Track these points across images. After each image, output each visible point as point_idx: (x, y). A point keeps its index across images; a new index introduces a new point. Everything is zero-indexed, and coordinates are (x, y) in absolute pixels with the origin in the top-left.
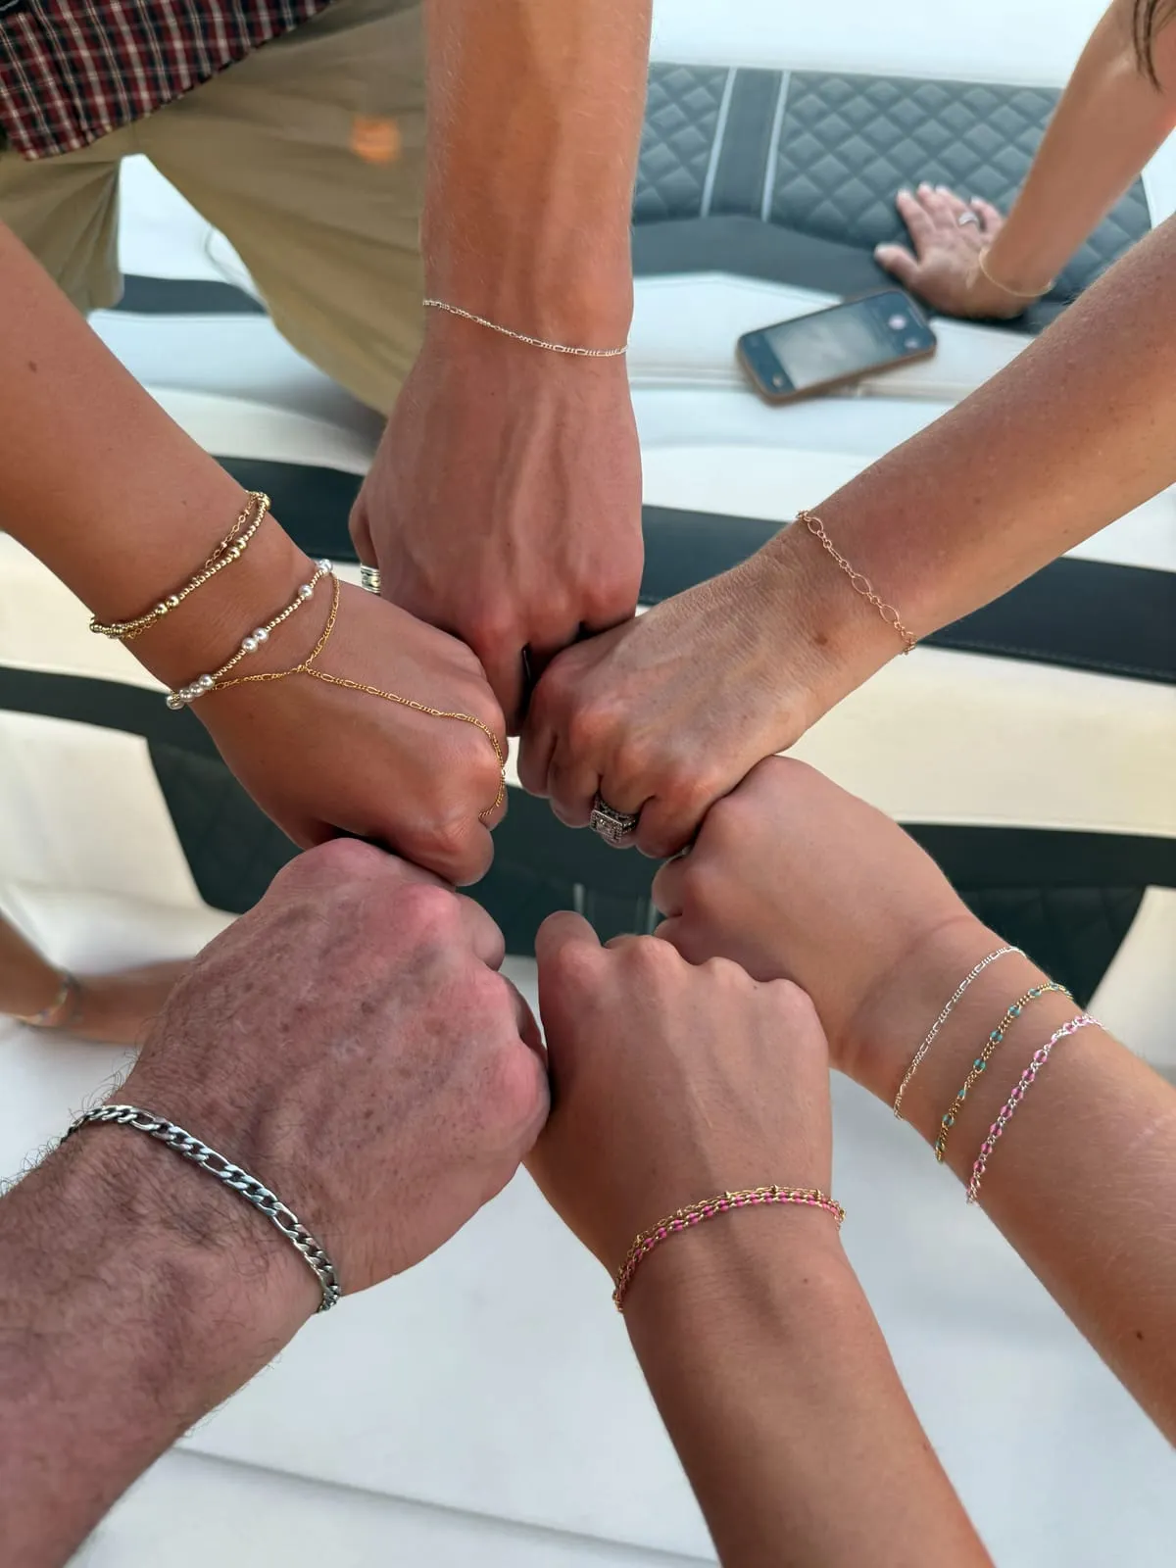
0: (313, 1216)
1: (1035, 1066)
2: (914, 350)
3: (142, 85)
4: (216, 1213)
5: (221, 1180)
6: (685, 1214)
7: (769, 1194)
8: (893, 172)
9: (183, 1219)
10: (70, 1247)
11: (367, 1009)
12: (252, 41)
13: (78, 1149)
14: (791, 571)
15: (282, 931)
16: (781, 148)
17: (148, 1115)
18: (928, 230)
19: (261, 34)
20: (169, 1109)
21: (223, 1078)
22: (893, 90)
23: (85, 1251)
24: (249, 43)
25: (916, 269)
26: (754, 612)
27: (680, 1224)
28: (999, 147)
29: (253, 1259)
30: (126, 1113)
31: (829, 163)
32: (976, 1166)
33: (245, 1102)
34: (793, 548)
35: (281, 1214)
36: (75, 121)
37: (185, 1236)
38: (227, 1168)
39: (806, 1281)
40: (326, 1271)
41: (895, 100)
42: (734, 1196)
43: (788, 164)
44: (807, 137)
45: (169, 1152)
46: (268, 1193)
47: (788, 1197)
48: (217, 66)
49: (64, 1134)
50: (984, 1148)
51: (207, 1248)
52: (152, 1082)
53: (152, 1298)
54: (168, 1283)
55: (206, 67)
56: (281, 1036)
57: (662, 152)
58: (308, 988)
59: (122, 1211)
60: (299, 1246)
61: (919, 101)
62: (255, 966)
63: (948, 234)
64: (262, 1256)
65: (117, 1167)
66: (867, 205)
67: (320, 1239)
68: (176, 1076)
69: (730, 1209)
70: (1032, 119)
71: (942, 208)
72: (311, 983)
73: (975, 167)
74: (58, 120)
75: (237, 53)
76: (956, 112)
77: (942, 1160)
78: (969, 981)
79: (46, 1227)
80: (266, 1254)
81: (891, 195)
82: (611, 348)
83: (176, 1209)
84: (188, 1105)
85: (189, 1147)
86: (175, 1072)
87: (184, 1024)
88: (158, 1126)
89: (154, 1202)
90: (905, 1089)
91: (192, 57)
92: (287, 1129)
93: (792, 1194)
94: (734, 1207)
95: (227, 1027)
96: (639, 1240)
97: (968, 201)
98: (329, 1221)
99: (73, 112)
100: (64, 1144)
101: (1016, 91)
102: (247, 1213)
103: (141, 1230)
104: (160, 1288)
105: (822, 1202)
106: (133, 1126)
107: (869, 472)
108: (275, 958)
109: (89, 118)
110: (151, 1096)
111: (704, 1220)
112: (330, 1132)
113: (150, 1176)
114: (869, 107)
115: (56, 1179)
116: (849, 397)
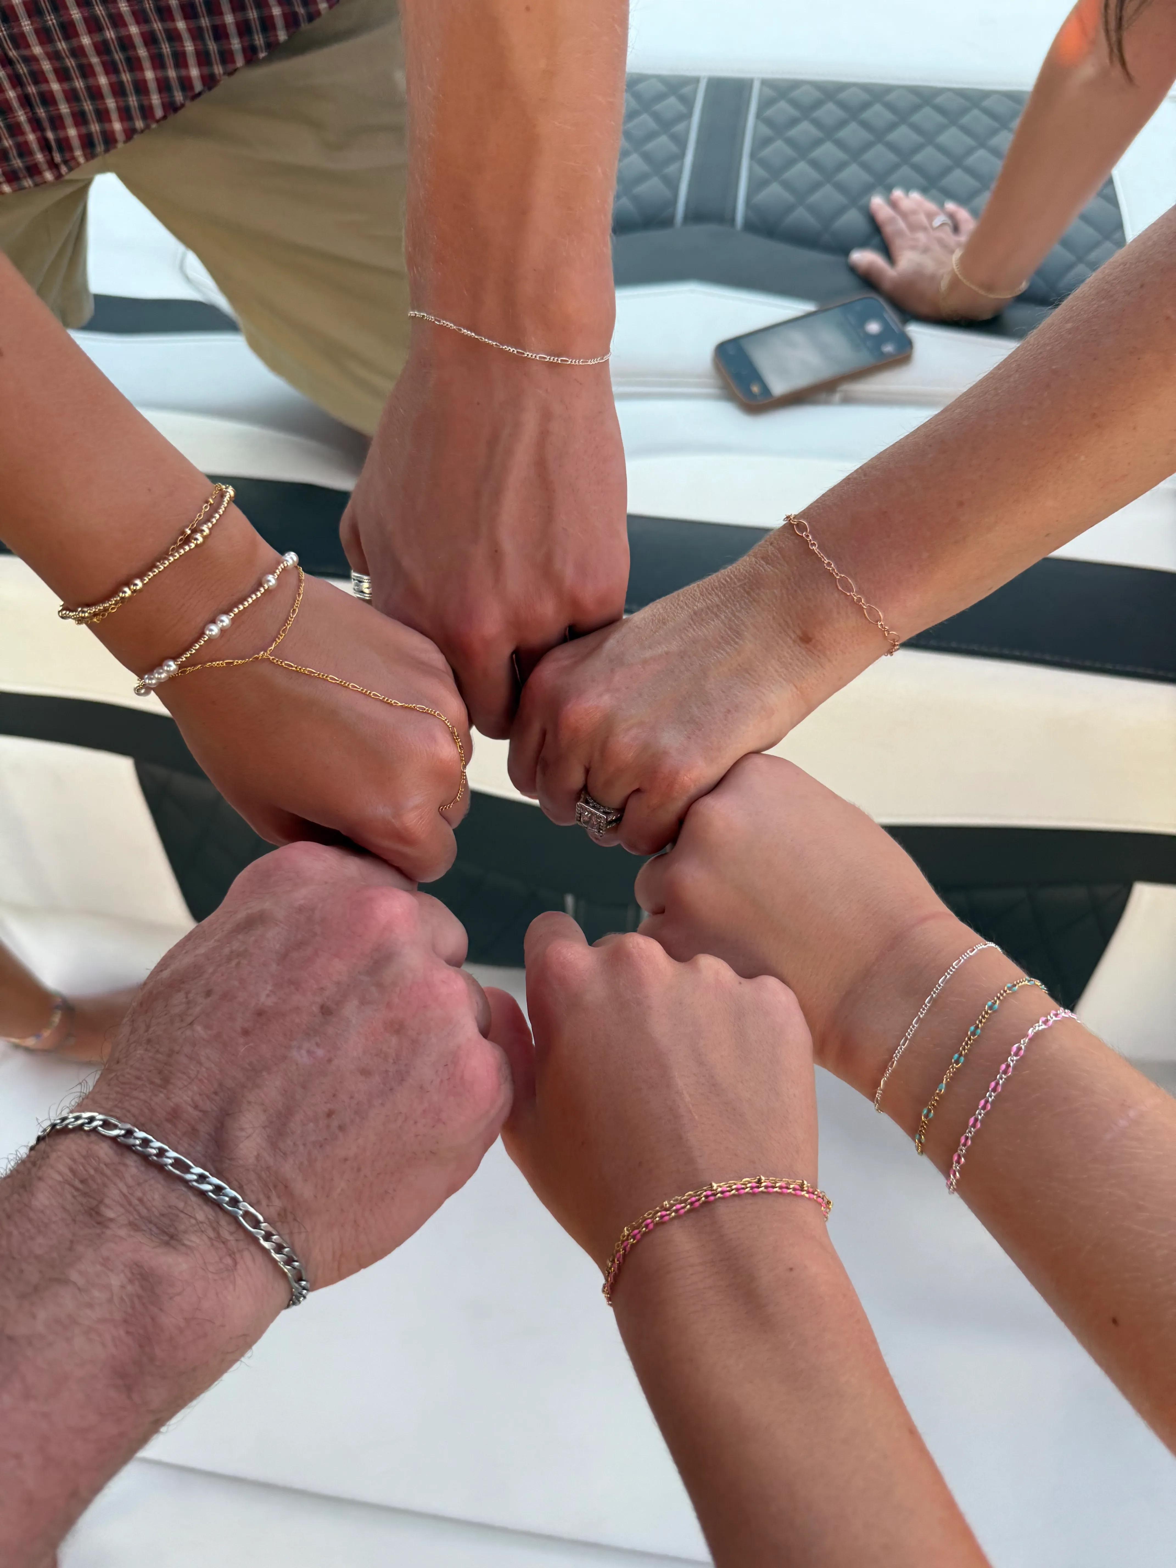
0: (279, 1214)
1: (1012, 1060)
2: (889, 355)
3: (114, 116)
4: (182, 1215)
5: (186, 1182)
6: (672, 1206)
7: (755, 1185)
8: (866, 177)
9: (151, 1222)
10: (39, 1252)
11: (326, 1011)
12: (224, 68)
13: (45, 1156)
14: (776, 571)
15: (240, 937)
16: (752, 156)
17: (113, 1121)
18: (900, 233)
19: (233, 61)
20: (134, 1116)
21: (186, 1083)
22: (865, 97)
23: (55, 1255)
24: (221, 71)
25: (889, 273)
26: (740, 611)
27: (667, 1215)
28: (970, 151)
29: (221, 1259)
30: (91, 1120)
31: (801, 171)
32: (956, 1158)
33: (207, 1106)
34: (780, 550)
35: (247, 1214)
36: (47, 153)
37: (153, 1238)
38: (192, 1170)
39: (791, 1269)
40: (294, 1268)
41: (866, 106)
42: (720, 1186)
43: (761, 172)
44: (779, 144)
45: (135, 1157)
46: (233, 1193)
47: (774, 1187)
48: (190, 94)
49: (33, 1142)
50: (963, 1140)
51: (174, 1248)
52: (118, 1089)
53: (122, 1299)
54: (137, 1283)
55: (179, 97)
56: (241, 1040)
57: (636, 162)
58: (267, 992)
59: (91, 1215)
60: (267, 1245)
61: (890, 107)
62: (213, 973)
63: (921, 236)
64: (230, 1255)
65: (85, 1172)
66: (841, 210)
67: (287, 1237)
68: (140, 1083)
69: (716, 1200)
70: (1002, 122)
71: (914, 212)
72: (269, 987)
73: (947, 171)
74: (31, 153)
75: (210, 81)
76: (927, 117)
77: (922, 1152)
78: (948, 976)
79: (15, 1233)
80: (234, 1253)
81: (863, 202)
82: (593, 357)
83: (144, 1212)
84: (152, 1111)
85: (154, 1151)
86: (138, 1078)
87: (147, 1031)
88: (123, 1132)
89: (122, 1206)
90: (885, 1082)
91: (164, 86)
92: (250, 1131)
93: (777, 1185)
94: (719, 1198)
95: (188, 1033)
96: (626, 1233)
97: (941, 205)
98: (295, 1219)
99: (45, 146)
100: (33, 1153)
101: (986, 94)
102: (213, 1214)
103: (109, 1232)
104: (130, 1288)
105: (808, 1192)
106: (98, 1133)
107: (855, 476)
108: (234, 963)
109: (61, 149)
110: (117, 1103)
111: (689, 1211)
112: (293, 1133)
113: (118, 1181)
114: (840, 113)
115: (24, 1187)
116: (827, 403)
